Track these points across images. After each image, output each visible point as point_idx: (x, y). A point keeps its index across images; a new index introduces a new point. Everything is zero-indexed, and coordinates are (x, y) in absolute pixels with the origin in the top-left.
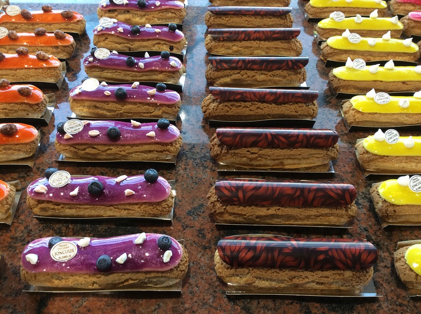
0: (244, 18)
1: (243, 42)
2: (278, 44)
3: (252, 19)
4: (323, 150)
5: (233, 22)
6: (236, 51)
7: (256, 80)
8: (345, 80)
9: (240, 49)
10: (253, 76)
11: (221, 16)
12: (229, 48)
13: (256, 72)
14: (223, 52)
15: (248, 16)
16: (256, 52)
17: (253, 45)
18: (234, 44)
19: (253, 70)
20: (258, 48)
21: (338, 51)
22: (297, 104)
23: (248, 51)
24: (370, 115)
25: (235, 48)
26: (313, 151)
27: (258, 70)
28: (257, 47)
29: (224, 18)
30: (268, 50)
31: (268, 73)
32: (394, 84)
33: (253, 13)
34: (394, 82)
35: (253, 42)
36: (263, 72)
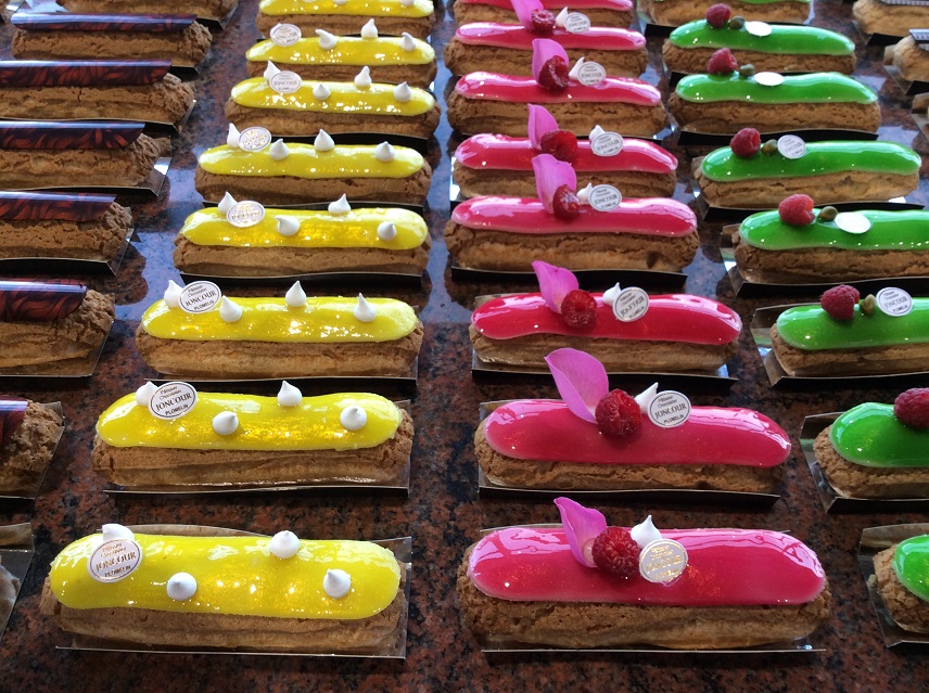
0: (88, 39)
1: (45, 91)
2: (122, 94)
3: (106, 41)
4: (45, 326)
5: (64, 47)
6: (35, 109)
7: (26, 172)
8: (215, 175)
9: (42, 104)
10: (18, 164)
11: (38, 35)
12: (15, 103)
13: (24, 153)
14: (7, 112)
15: (94, 34)
16: (76, 111)
17: (65, 97)
18: (26, 93)
19: (17, 149)
20: (78, 103)
21: (247, 111)
22: (60, 224)
23: (60, 110)
24: (214, 251)
25: (31, 103)
26: (22, 329)
27: (30, 150)
28: (74, 101)
29: (45, 39)
30: (101, 108)
31: (52, 157)
32: (325, 183)
33: (105, 27)
34: (327, 179)
35: (65, 89)
36: (41, 154)
